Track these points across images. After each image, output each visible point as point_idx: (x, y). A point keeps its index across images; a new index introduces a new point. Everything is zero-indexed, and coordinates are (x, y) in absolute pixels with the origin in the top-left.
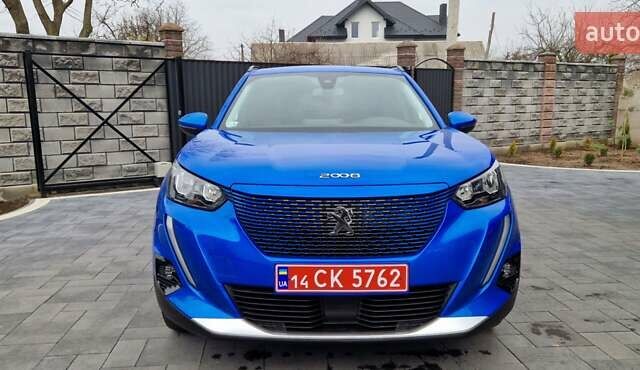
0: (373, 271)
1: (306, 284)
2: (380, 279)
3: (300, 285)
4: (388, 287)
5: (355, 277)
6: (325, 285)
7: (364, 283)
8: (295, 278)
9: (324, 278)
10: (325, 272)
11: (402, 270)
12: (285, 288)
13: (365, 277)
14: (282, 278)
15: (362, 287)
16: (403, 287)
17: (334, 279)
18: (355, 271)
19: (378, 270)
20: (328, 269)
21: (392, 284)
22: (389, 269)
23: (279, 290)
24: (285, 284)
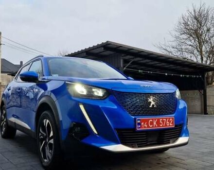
2: (167, 122)
3: (144, 127)
4: (169, 126)
6: (151, 126)
7: (163, 124)
8: (143, 124)
9: (152, 123)
10: (152, 121)
11: (173, 119)
12: (139, 128)
13: (163, 121)
15: (163, 126)
16: (173, 125)
17: (155, 123)
18: (160, 120)
19: (166, 119)
20: (153, 119)
21: (171, 125)
22: (169, 119)
23: (138, 129)
24: (139, 126)
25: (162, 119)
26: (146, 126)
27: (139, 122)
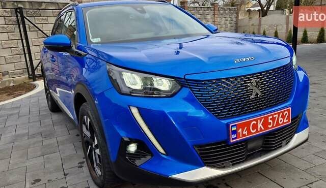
0: (277, 116)
1: (246, 133)
2: (280, 119)
3: (243, 134)
4: (283, 123)
5: (270, 121)
6: (255, 130)
7: (273, 123)
9: (255, 127)
10: (255, 122)
11: (289, 111)
12: (235, 138)
14: (234, 132)
15: (273, 127)
16: (289, 121)
17: (260, 125)
18: (270, 118)
19: (279, 114)
20: (256, 120)
21: (285, 121)
22: (283, 112)
23: (232, 141)
24: (235, 136)
25: (273, 115)
26: (245, 133)
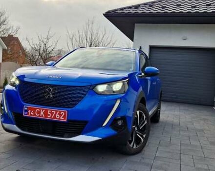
0: (55, 112)
1: (33, 114)
2: (57, 115)
3: (31, 114)
4: (59, 119)
5: (49, 113)
6: (38, 115)
7: (52, 116)
8: (29, 111)
9: (39, 112)
11: (65, 113)
13: (52, 113)
14: (26, 111)
15: (51, 117)
16: (65, 119)
17: (42, 113)
18: (49, 111)
19: (56, 112)
20: (40, 109)
21: (61, 118)
22: (60, 112)
23: (24, 115)
24: (26, 113)
25: (51, 110)
27: (26, 109)
